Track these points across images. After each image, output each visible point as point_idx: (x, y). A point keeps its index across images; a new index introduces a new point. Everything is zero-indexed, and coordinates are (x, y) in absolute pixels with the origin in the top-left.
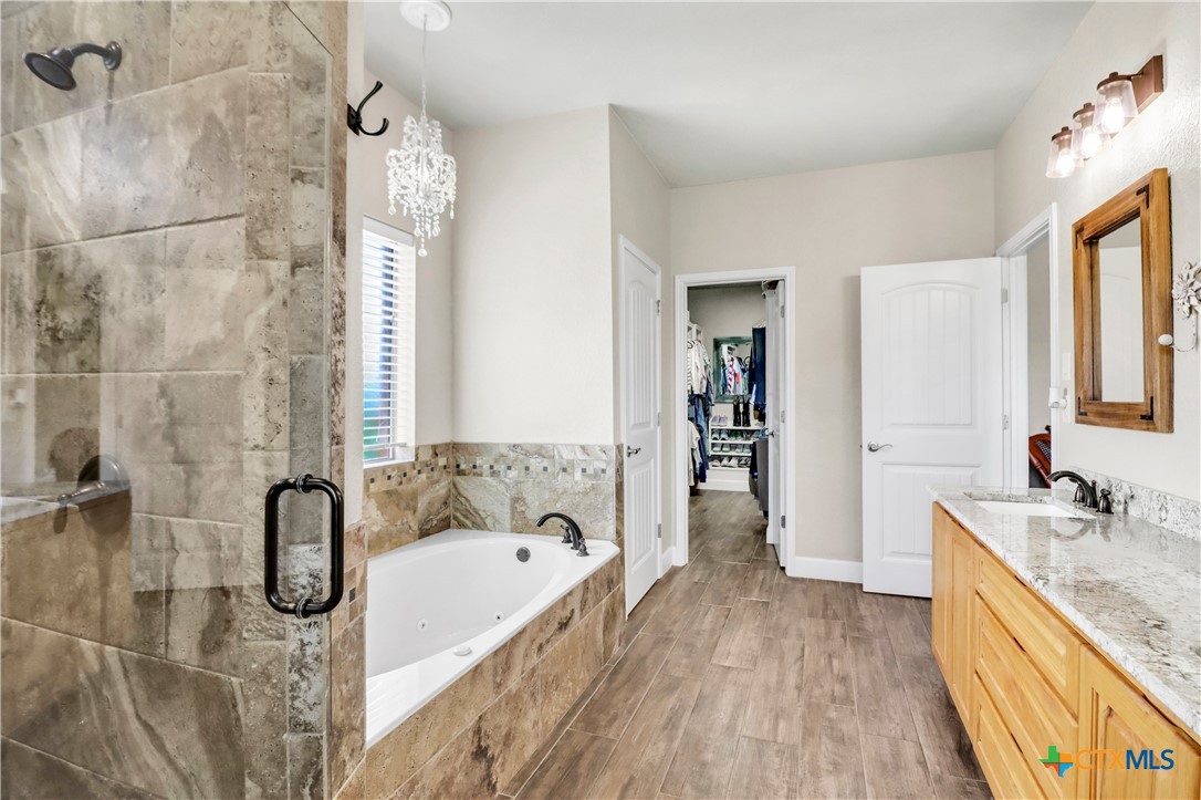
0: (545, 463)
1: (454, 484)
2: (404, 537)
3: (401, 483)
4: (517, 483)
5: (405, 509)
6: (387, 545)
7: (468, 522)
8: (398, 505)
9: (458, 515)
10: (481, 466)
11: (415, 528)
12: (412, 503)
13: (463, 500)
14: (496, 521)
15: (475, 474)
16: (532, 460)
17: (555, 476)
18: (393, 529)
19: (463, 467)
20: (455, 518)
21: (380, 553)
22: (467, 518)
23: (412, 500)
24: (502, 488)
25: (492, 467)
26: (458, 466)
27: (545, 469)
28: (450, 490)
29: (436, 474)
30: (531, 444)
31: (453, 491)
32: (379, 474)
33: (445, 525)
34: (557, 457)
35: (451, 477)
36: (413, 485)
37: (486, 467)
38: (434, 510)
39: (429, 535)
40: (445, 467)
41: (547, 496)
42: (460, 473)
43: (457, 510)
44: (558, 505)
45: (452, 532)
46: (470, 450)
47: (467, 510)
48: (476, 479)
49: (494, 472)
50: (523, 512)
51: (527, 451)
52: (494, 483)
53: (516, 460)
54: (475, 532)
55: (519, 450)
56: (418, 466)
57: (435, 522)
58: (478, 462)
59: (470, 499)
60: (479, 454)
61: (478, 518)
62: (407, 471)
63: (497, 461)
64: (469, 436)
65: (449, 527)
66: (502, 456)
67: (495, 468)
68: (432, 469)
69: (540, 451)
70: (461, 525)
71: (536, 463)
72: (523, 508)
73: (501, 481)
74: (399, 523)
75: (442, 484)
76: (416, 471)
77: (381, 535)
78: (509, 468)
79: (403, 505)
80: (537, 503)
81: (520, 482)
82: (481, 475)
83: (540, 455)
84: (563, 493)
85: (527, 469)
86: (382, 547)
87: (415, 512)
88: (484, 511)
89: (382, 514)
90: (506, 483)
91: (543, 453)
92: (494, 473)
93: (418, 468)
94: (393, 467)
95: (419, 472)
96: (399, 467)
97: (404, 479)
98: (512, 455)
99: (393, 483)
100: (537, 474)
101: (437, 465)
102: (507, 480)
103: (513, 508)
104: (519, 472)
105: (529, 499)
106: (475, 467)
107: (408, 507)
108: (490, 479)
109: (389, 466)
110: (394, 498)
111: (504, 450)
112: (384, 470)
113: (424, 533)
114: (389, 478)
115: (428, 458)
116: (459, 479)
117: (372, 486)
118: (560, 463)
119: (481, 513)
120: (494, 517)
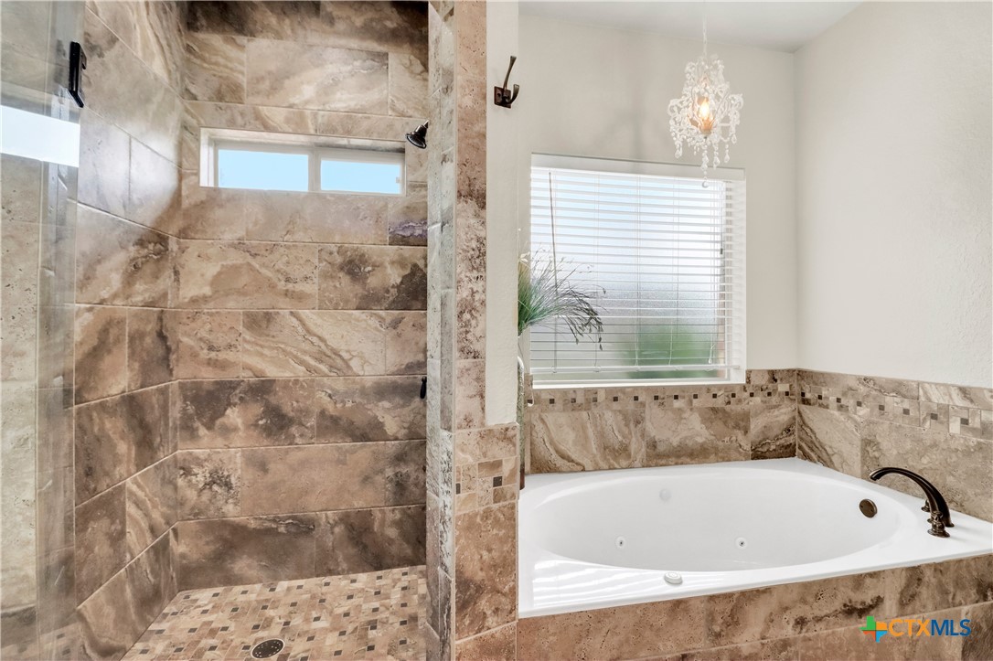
0: (906, 405)
1: (799, 412)
2: (734, 454)
3: (729, 403)
4: (870, 423)
5: (734, 428)
6: (712, 457)
7: (812, 454)
8: (725, 423)
9: (804, 445)
10: (827, 398)
11: (748, 447)
12: (742, 424)
13: (808, 430)
14: (844, 461)
15: (821, 405)
16: (888, 399)
17: (921, 423)
18: (720, 443)
19: (808, 396)
20: (800, 447)
21: (704, 462)
22: (813, 451)
23: (743, 420)
24: (850, 425)
25: (839, 400)
26: (803, 394)
27: (906, 412)
28: (794, 418)
29: (774, 400)
30: (887, 379)
31: (798, 419)
32: (704, 391)
33: (788, 451)
34: (923, 399)
35: (796, 405)
36: (744, 407)
37: (833, 399)
38: (772, 434)
39: (765, 458)
40: (787, 394)
41: (908, 445)
42: (805, 402)
43: (802, 439)
44: (925, 461)
45: (796, 461)
46: (815, 379)
47: (812, 442)
48: (822, 410)
49: (842, 406)
50: (877, 459)
51: (881, 386)
52: (842, 418)
53: (867, 396)
54: (820, 466)
55: (871, 384)
56: (750, 387)
57: (773, 447)
58: (824, 393)
59: (816, 431)
60: (825, 384)
61: (824, 454)
62: (736, 392)
63: (844, 394)
64: (814, 363)
65: (794, 455)
66: (851, 389)
67: (843, 402)
68: (769, 394)
69: (899, 388)
70: (806, 457)
71: (894, 404)
72: (877, 454)
73: (849, 418)
74: (727, 439)
75: (782, 411)
76: (747, 394)
77: (705, 446)
78: (859, 404)
79: (731, 424)
80: (895, 452)
81: (873, 423)
82: (827, 407)
83: (898, 393)
84: (931, 446)
85: (882, 408)
86: (706, 457)
87: (746, 432)
88: (830, 447)
89: (707, 428)
90: (855, 421)
91: (904, 391)
92: (841, 408)
93: (750, 390)
94: (720, 387)
95: (752, 395)
96: (726, 387)
97: (732, 400)
98: (862, 389)
99: (719, 402)
100: (895, 416)
101: (775, 390)
102: (856, 417)
103: (864, 452)
104: (872, 411)
105: (885, 445)
106: (820, 397)
107: (737, 426)
108: (837, 413)
109: (714, 386)
110: (720, 415)
111: (853, 383)
112: (708, 389)
113: (758, 454)
114: (715, 396)
115: (763, 383)
116: (804, 408)
117: (695, 401)
118: (929, 407)
119: (828, 449)
120: (841, 456)
